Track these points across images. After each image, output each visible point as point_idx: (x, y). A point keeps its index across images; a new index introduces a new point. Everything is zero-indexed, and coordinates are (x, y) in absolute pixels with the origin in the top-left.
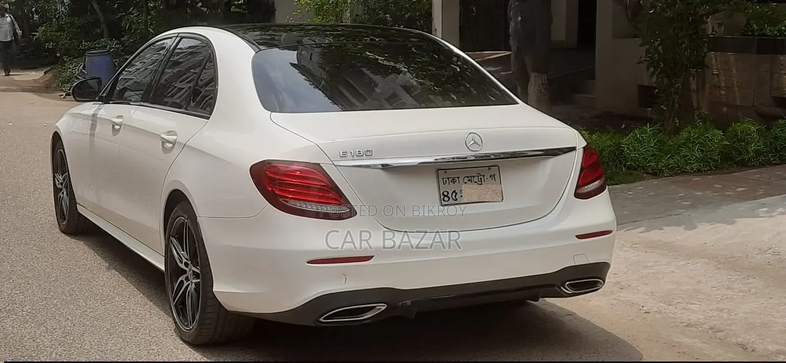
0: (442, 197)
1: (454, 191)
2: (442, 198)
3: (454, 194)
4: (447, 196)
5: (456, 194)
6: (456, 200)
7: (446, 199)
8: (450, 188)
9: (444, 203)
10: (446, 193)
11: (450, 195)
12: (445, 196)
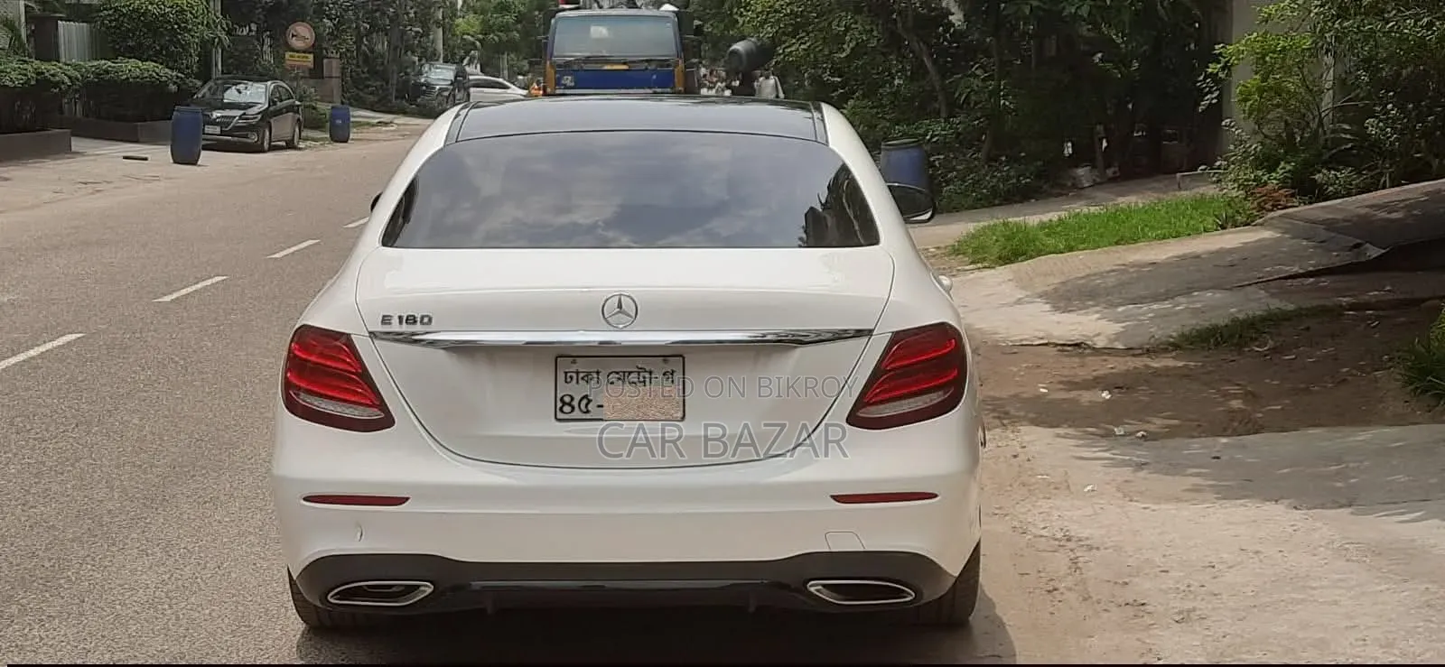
0: (559, 405)
1: (586, 397)
2: (558, 407)
3: (585, 402)
4: (569, 404)
5: (589, 401)
6: (588, 412)
7: (567, 409)
8: (577, 390)
9: (560, 416)
10: (567, 399)
11: (575, 403)
12: (564, 403)
